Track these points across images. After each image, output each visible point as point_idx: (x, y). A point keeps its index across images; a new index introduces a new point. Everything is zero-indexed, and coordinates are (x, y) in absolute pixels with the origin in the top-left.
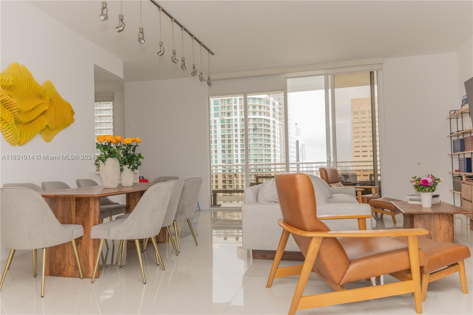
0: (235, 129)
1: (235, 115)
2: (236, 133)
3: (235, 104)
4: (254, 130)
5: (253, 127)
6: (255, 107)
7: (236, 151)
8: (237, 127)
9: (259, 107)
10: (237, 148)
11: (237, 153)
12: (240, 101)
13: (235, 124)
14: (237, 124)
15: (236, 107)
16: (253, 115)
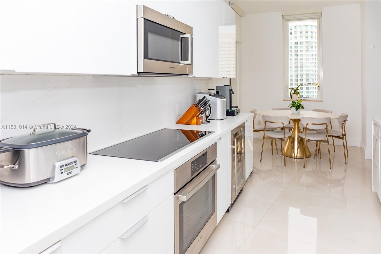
0: (291, 51)
1: (291, 39)
2: (291, 54)
3: (291, 31)
4: (306, 51)
5: (306, 49)
6: (308, 33)
7: (291, 68)
8: (292, 49)
9: (311, 33)
10: (291, 66)
11: (291, 70)
12: (295, 28)
13: (291, 46)
14: (292, 46)
15: (292, 32)
16: (306, 39)
